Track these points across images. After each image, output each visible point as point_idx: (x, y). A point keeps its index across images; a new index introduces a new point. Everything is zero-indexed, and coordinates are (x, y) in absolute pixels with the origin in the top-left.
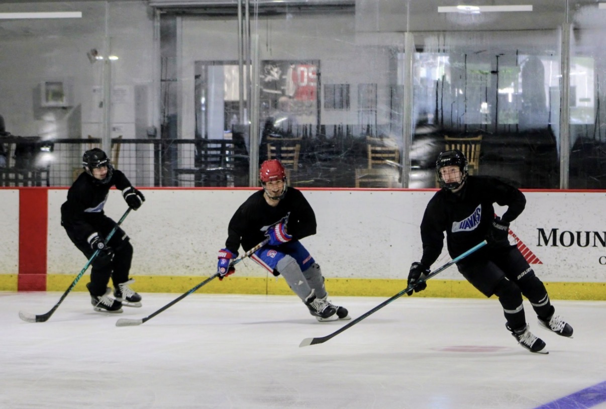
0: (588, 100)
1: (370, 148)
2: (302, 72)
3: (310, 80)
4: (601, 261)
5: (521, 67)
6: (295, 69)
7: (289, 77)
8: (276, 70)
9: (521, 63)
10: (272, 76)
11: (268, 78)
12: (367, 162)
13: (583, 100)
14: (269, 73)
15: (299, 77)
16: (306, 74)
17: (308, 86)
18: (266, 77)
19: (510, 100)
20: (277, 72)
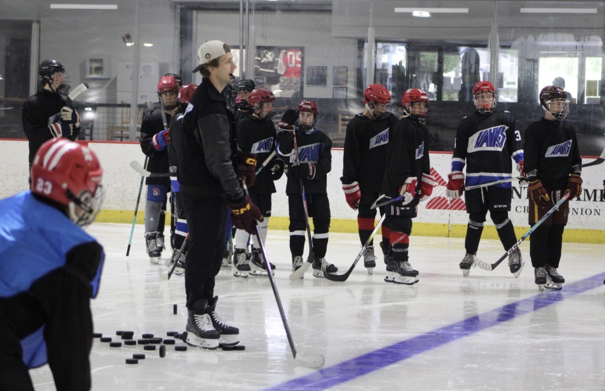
0: (514, 83)
1: (340, 117)
2: (291, 56)
3: (296, 62)
4: (518, 208)
5: (462, 56)
6: (286, 54)
7: (280, 60)
8: (270, 53)
9: (462, 53)
10: (267, 58)
11: (264, 60)
12: (338, 128)
13: (508, 83)
14: (265, 56)
15: (289, 60)
16: (294, 58)
17: (295, 67)
18: (262, 59)
19: (452, 82)
20: (271, 55)
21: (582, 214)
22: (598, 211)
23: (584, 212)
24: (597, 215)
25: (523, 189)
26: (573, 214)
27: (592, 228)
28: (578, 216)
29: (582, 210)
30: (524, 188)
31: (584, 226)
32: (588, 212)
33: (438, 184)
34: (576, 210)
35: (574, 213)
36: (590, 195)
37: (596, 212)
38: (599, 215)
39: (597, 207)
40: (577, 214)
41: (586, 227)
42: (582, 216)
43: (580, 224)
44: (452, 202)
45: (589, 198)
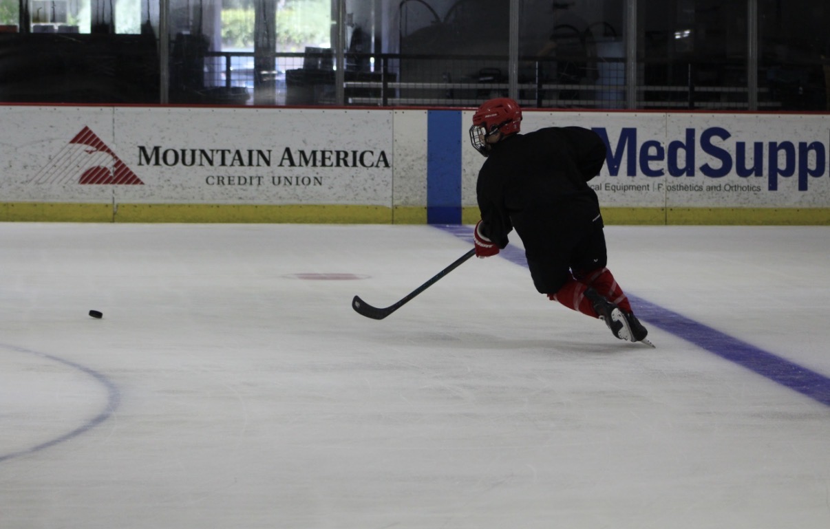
4: (208, 180)
21: (297, 184)
22: (319, 179)
23: (300, 182)
24: (318, 184)
25: (215, 152)
26: (285, 184)
27: (311, 202)
28: (292, 187)
29: (297, 178)
30: (217, 151)
31: (301, 200)
32: (306, 181)
33: (95, 149)
34: (289, 179)
35: (287, 183)
36: (308, 157)
37: (316, 181)
38: (320, 184)
39: (317, 173)
40: (291, 184)
41: (304, 202)
42: (297, 186)
43: (295, 198)
44: (116, 173)
45: (307, 162)
